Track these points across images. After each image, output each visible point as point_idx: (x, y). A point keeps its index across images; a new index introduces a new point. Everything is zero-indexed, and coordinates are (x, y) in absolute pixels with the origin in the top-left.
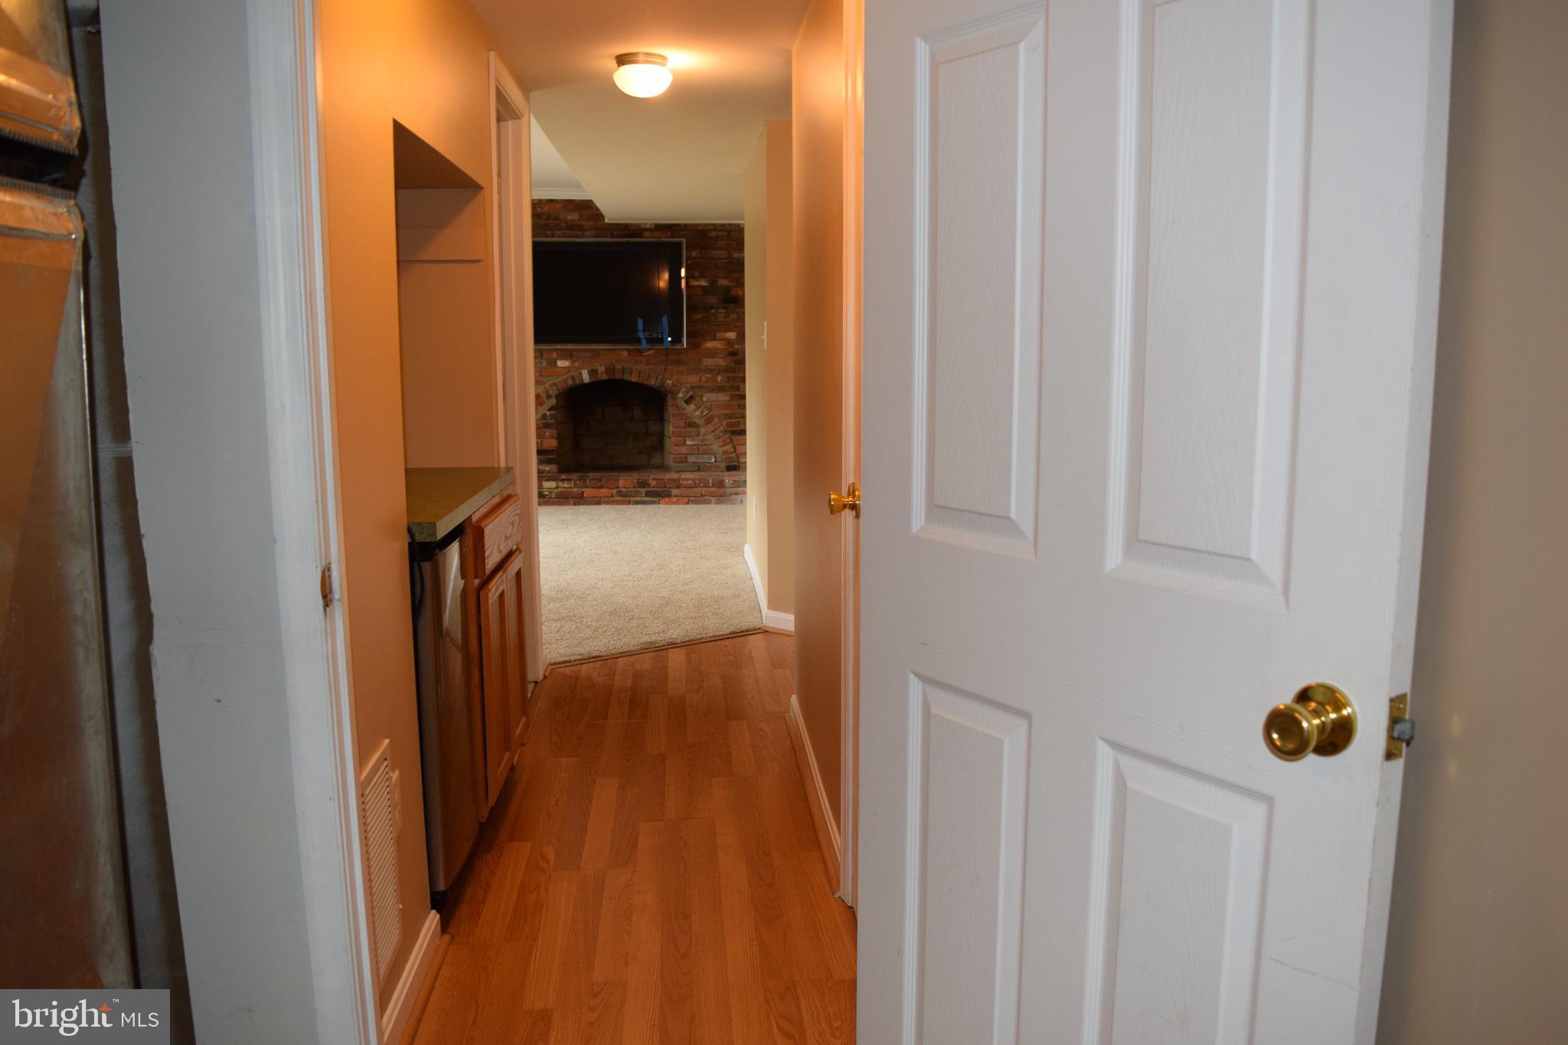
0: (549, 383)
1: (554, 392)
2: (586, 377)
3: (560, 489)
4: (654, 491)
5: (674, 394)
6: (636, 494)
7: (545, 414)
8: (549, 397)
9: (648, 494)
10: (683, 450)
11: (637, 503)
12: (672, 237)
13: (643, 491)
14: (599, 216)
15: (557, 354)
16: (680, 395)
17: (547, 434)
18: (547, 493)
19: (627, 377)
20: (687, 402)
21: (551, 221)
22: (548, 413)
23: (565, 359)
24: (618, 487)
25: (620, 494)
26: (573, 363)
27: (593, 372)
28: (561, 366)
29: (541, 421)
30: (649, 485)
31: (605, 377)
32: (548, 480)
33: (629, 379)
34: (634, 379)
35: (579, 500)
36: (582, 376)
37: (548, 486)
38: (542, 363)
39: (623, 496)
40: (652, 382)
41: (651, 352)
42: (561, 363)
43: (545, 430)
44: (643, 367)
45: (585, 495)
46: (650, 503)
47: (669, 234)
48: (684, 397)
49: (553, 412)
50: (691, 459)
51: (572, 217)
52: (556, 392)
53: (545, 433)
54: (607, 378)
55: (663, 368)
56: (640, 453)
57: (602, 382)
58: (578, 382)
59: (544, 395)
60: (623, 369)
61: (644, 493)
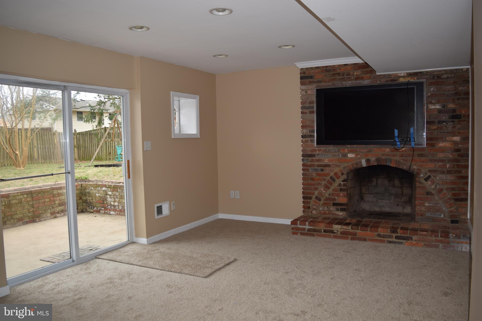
0: (342, 167)
1: (345, 172)
2: (364, 164)
3: (343, 230)
4: (401, 236)
5: (418, 174)
6: (390, 237)
7: (340, 184)
8: (342, 174)
9: (397, 237)
10: (423, 208)
11: (390, 242)
12: (418, 79)
13: (394, 235)
14: (373, 71)
15: (348, 150)
16: (422, 175)
17: (341, 195)
18: (335, 231)
19: (389, 164)
20: (426, 180)
21: (345, 76)
22: (342, 183)
23: (353, 153)
24: (378, 232)
25: (379, 235)
26: (357, 155)
27: (368, 161)
28: (350, 157)
29: (338, 187)
30: (397, 233)
31: (375, 164)
32: (337, 224)
33: (389, 165)
34: (393, 165)
35: (354, 237)
36: (362, 163)
37: (336, 228)
38: (339, 155)
39: (381, 237)
40: (405, 168)
41: (403, 149)
42: (350, 155)
43: (340, 192)
44: (398, 158)
45: (358, 235)
46: (398, 243)
47: (416, 78)
48: (424, 177)
49: (345, 183)
50: (428, 214)
51: (357, 73)
52: (347, 172)
53: (340, 194)
54: (376, 164)
55: (411, 158)
56: (398, 205)
57: (373, 166)
58: (359, 166)
59: (340, 173)
60: (386, 158)
61: (394, 237)
